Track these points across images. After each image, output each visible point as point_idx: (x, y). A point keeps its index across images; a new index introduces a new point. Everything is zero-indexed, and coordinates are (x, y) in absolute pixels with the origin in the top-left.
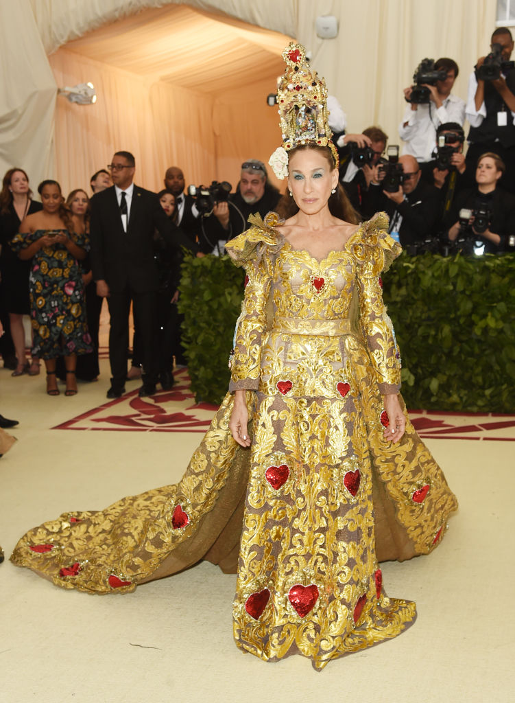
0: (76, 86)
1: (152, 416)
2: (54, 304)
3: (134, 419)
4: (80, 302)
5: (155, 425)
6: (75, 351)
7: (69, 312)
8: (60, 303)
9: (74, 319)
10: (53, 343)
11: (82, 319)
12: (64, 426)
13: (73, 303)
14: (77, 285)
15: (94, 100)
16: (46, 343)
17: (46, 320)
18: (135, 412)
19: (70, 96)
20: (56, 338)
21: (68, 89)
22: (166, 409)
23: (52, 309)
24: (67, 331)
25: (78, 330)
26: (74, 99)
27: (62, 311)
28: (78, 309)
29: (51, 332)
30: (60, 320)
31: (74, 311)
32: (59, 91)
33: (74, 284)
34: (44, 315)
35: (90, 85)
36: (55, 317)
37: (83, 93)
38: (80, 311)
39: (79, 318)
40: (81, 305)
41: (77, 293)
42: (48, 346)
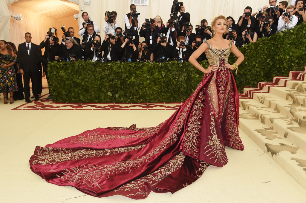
0: (16, 15)
1: (40, 106)
2: (5, 76)
3: (35, 106)
4: (14, 76)
5: (41, 108)
6: (12, 90)
7: (10, 79)
8: (7, 76)
9: (11, 81)
10: (5, 88)
11: (14, 81)
12: (15, 109)
13: (11, 76)
14: (12, 71)
15: (22, 19)
16: (2, 88)
17: (2, 81)
18: (36, 105)
19: (14, 18)
20: (5, 86)
21: (14, 16)
22: (44, 104)
23: (4, 78)
24: (9, 84)
25: (13, 85)
26: (16, 19)
27: (7, 79)
28: (13, 78)
29: (4, 85)
30: (7, 81)
31: (11, 79)
32: (11, 16)
33: (11, 71)
34: (2, 80)
35: (20, 15)
36: (5, 80)
37: (18, 17)
38: (14, 79)
39: (13, 81)
40: (14, 77)
41: (12, 73)
42: (3, 89)
